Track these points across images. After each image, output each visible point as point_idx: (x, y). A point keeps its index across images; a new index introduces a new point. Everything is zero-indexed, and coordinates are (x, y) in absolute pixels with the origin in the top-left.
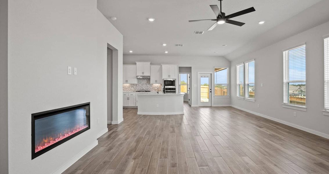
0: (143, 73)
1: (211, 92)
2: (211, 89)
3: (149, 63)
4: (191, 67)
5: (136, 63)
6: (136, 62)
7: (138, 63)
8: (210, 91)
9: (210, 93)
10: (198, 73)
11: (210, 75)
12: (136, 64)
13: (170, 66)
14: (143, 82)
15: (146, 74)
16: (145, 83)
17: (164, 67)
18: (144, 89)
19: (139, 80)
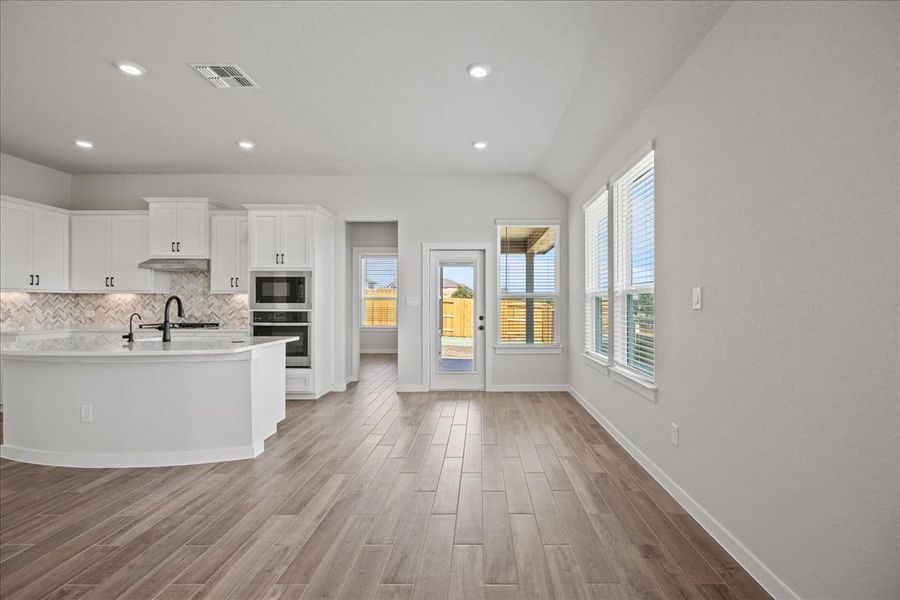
0: (176, 247)
1: (482, 328)
2: (481, 318)
3: (202, 204)
4: (395, 224)
5: (148, 204)
6: (147, 200)
7: (154, 204)
8: (480, 323)
9: (479, 332)
10: (427, 246)
11: (477, 256)
12: (148, 209)
13: (284, 213)
14: (192, 286)
15: (192, 251)
16: (200, 290)
17: (257, 216)
18: (197, 314)
19: (175, 276)
